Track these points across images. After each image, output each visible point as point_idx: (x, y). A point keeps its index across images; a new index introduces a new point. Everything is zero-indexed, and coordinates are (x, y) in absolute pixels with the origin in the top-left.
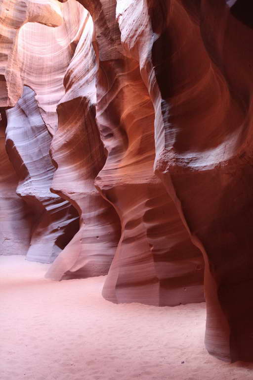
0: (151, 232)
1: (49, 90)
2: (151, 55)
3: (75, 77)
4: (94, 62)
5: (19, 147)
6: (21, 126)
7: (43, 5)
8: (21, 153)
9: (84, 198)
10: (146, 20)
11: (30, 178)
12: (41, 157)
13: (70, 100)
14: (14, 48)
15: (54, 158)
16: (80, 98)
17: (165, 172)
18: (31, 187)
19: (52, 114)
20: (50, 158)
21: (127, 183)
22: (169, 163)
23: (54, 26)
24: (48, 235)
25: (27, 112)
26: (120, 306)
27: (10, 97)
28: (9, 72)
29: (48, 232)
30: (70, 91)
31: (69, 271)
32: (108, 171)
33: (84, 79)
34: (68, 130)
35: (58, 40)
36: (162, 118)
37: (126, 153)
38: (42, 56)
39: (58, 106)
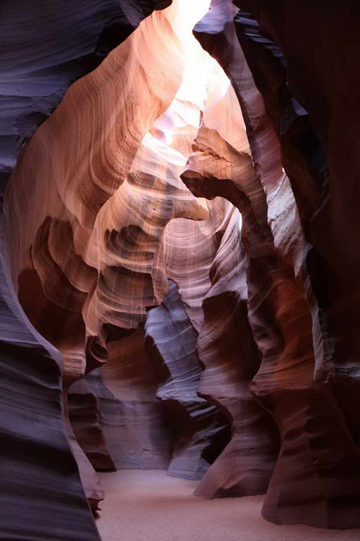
0: (314, 444)
1: (192, 283)
2: (305, 265)
3: (222, 270)
4: (243, 255)
5: (161, 344)
6: (161, 321)
7: (189, 201)
8: (161, 351)
9: (236, 403)
10: (299, 229)
11: (172, 380)
12: (184, 356)
13: (217, 294)
14: (161, 247)
15: (200, 358)
16: (229, 292)
17: (326, 382)
18: (173, 389)
19: (196, 309)
20: (195, 356)
21: (286, 388)
22: (330, 374)
23: (200, 220)
24: (192, 446)
25: (168, 306)
26: (282, 528)
27: (156, 296)
28: (155, 269)
29: (193, 442)
30: (216, 285)
31: (221, 488)
32: (263, 376)
33: (233, 272)
34: (216, 327)
35: (202, 229)
36: (319, 328)
37: (283, 356)
38: (185, 247)
39: (204, 301)
